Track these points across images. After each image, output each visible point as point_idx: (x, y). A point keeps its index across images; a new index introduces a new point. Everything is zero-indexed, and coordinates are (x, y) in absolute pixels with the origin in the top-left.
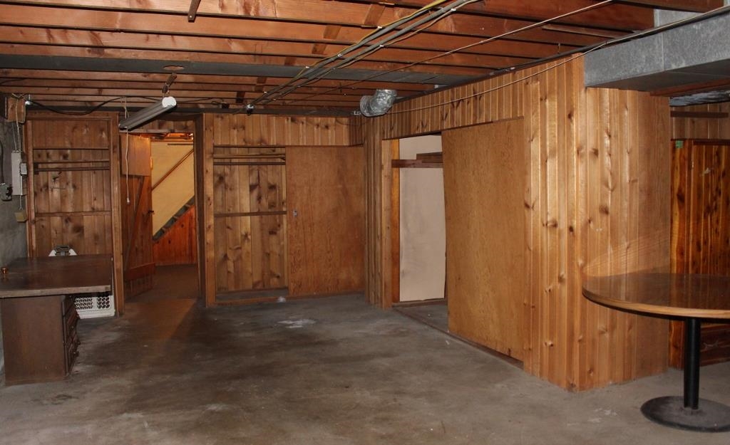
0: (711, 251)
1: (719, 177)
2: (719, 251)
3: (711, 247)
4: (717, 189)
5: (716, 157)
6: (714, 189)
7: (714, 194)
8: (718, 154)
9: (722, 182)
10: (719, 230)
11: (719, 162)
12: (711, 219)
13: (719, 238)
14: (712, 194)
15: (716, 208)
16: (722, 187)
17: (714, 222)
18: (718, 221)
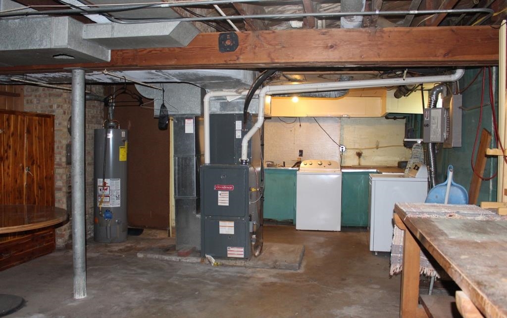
0: (4, 188)
1: (9, 137)
2: (10, 188)
3: (4, 185)
4: (8, 145)
5: (7, 122)
6: (5, 144)
7: (6, 148)
8: (8, 120)
9: (11, 139)
10: (10, 173)
11: (9, 126)
12: (4, 166)
13: (10, 179)
14: (4, 148)
15: (7, 158)
16: (11, 143)
17: (6, 168)
18: (9, 168)
